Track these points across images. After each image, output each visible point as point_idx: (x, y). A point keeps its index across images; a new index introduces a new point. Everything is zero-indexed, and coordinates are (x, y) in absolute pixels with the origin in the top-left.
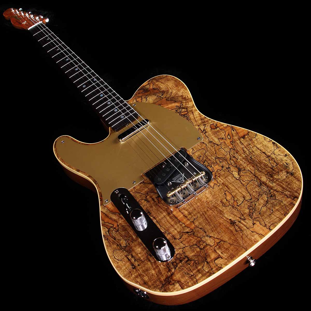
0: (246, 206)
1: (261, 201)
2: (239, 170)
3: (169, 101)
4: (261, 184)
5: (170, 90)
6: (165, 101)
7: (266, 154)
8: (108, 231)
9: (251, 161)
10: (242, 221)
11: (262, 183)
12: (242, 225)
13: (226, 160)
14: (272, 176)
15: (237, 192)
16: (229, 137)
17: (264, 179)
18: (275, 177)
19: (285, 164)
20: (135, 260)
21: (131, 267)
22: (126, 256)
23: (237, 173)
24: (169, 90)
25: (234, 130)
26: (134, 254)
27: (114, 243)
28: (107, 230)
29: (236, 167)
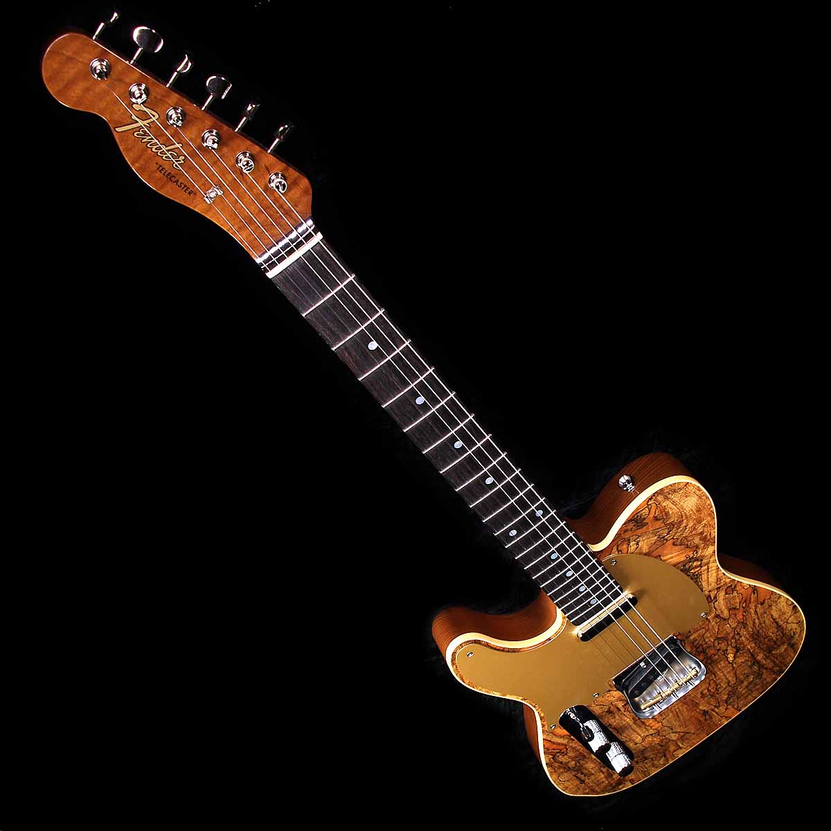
0: (727, 692)
1: (745, 683)
2: (738, 650)
3: (677, 545)
4: (754, 664)
5: (685, 521)
6: (671, 546)
7: (778, 625)
8: (553, 758)
9: (755, 637)
10: (716, 709)
11: (756, 662)
12: (714, 713)
13: (727, 640)
14: (770, 652)
15: (724, 678)
16: (744, 605)
17: (760, 657)
18: (773, 652)
19: (792, 634)
20: (585, 776)
21: (578, 782)
22: (575, 776)
23: (732, 655)
24: (683, 521)
25: (754, 593)
26: (585, 771)
27: (559, 767)
28: (551, 756)
29: (736, 647)
